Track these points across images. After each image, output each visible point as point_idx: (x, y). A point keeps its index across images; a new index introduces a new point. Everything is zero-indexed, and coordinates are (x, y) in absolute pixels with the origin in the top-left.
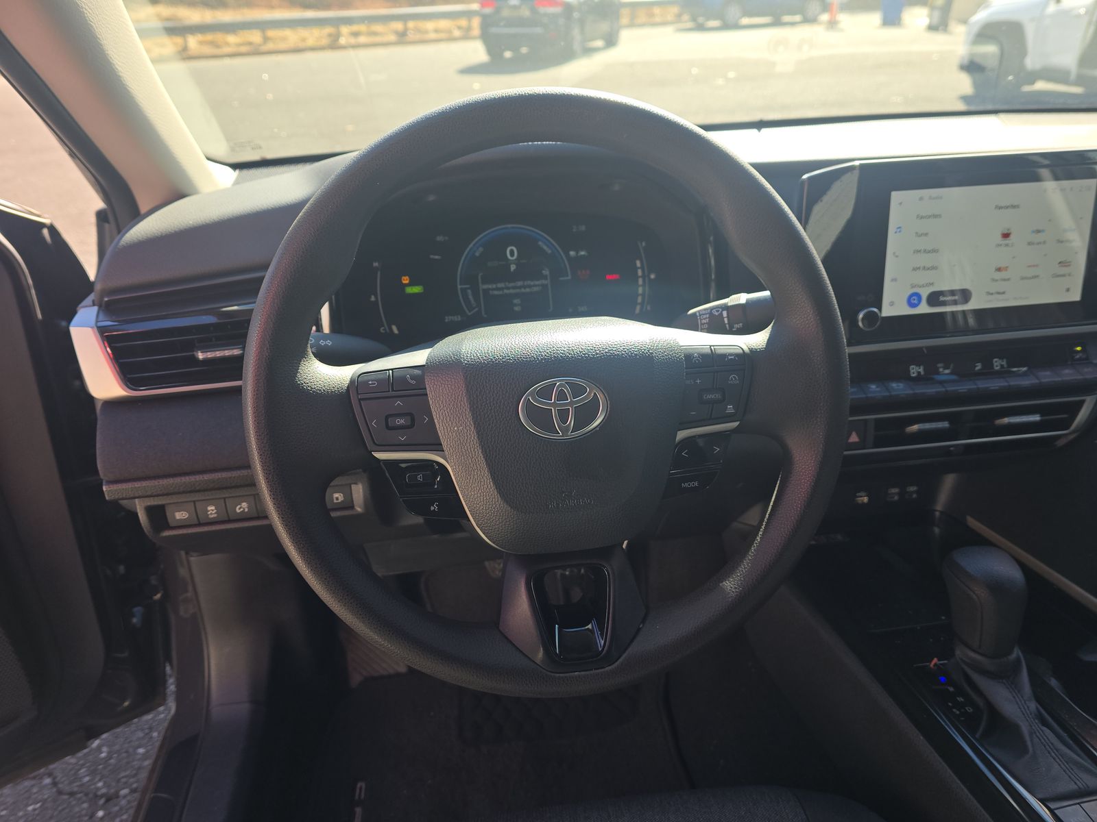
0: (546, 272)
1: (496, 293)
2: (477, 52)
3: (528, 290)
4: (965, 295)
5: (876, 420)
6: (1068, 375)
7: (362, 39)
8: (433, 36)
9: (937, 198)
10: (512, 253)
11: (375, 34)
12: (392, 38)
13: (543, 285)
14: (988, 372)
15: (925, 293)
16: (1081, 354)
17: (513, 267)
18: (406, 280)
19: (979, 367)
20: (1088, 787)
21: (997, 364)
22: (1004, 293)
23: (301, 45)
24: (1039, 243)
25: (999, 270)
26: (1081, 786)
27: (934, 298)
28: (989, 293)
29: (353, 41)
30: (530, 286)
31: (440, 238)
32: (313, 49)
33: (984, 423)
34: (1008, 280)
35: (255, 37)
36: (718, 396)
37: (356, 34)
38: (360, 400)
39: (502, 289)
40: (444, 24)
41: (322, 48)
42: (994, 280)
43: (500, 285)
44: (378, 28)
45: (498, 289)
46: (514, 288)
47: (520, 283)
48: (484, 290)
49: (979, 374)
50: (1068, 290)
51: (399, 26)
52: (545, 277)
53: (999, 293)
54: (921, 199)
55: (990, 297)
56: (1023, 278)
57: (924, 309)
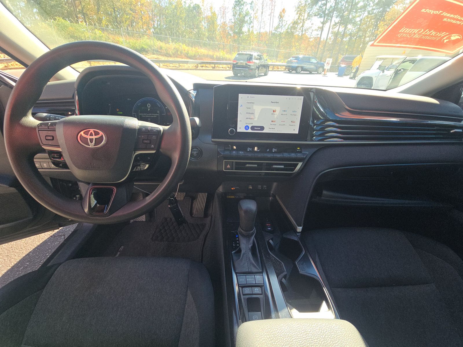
0: (158, 112)
1: (143, 116)
2: (231, 73)
3: (153, 116)
4: (262, 128)
5: (236, 162)
6: (293, 155)
7: (204, 68)
8: (221, 69)
9: (253, 97)
10: (149, 105)
11: (207, 67)
12: (211, 68)
13: (157, 116)
14: (271, 152)
15: (250, 126)
16: (299, 150)
17: (149, 109)
18: (118, 110)
19: (268, 150)
20: (252, 271)
21: (274, 150)
22: (274, 129)
23: (188, 68)
24: (285, 115)
25: (273, 121)
26: (250, 271)
27: (253, 128)
28: (269, 128)
29: (201, 68)
30: (153, 115)
31: (128, 99)
32: (191, 69)
33: (269, 167)
34: (275, 125)
35: (177, 65)
36: (149, 142)
37: (202, 67)
38: (39, 130)
39: (145, 115)
40: (224, 66)
41: (193, 69)
42: (271, 124)
43: (144, 114)
44: (208, 65)
45: (144, 115)
46: (148, 115)
47: (150, 114)
48: (140, 115)
49: (268, 152)
50: (294, 130)
51: (213, 66)
52: (158, 114)
53: (273, 129)
54: (248, 97)
55: (270, 129)
56: (280, 125)
57: (250, 131)
